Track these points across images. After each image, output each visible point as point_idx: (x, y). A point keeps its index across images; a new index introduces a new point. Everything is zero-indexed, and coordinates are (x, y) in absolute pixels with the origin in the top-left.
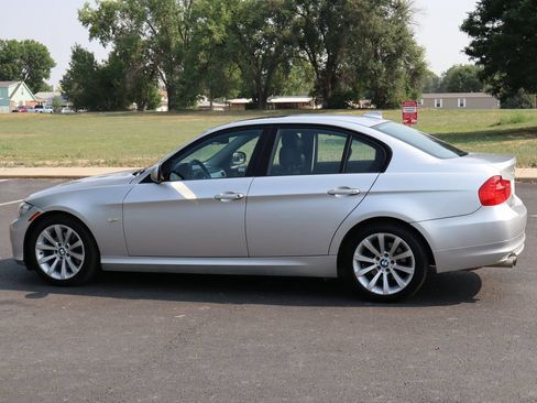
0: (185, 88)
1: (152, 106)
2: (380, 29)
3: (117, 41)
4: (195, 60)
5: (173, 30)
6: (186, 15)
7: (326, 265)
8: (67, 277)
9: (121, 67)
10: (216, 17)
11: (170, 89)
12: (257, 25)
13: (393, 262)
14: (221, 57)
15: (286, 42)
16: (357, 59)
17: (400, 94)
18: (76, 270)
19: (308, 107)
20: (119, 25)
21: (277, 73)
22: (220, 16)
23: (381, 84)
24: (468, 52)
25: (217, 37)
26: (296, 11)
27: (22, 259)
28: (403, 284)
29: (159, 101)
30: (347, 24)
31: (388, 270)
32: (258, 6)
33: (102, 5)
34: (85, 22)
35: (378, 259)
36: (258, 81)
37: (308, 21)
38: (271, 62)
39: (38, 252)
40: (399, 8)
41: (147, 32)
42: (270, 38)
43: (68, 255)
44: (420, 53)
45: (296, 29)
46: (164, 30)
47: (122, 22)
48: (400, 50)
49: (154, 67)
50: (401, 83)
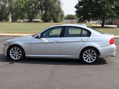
0: (16, 17)
1: (8, 21)
2: (55, 7)
3: (1, 7)
4: (17, 12)
5: (13, 5)
6: (16, 2)
8: (17, 59)
9: (2, 12)
10: (22, 3)
11: (12, 17)
12: (30, 5)
13: (91, 56)
14: (23, 11)
15: (37, 8)
16: (51, 13)
17: (59, 20)
18: (19, 57)
19: (40, 22)
20: (1, 4)
21: (34, 15)
22: (23, 3)
23: (55, 18)
24: (76, 12)
25: (22, 7)
26: (38, 2)
27: (6, 55)
28: (94, 60)
29: (9, 20)
30: (49, 6)
31: (90, 57)
32: (31, 1)
35: (88, 55)
36: (31, 16)
37: (41, 5)
38: (33, 12)
39: (10, 53)
40: (59, 3)
41: (7, 5)
42: (33, 8)
43: (17, 54)
44: (63, 12)
45: (38, 6)
46: (11, 5)
48: (59, 11)
49: (9, 13)
50: (59, 17)
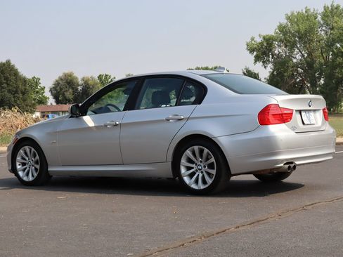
3: (275, 64)
6: (327, 42)
7: (163, 169)
13: (205, 167)
20: (276, 52)
27: (11, 168)
28: (209, 182)
31: (202, 172)
33: (264, 38)
34: (252, 51)
35: (196, 164)
39: (17, 164)
41: (297, 56)
43: (33, 166)
47: (279, 50)
